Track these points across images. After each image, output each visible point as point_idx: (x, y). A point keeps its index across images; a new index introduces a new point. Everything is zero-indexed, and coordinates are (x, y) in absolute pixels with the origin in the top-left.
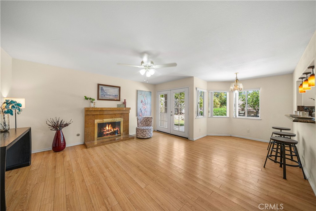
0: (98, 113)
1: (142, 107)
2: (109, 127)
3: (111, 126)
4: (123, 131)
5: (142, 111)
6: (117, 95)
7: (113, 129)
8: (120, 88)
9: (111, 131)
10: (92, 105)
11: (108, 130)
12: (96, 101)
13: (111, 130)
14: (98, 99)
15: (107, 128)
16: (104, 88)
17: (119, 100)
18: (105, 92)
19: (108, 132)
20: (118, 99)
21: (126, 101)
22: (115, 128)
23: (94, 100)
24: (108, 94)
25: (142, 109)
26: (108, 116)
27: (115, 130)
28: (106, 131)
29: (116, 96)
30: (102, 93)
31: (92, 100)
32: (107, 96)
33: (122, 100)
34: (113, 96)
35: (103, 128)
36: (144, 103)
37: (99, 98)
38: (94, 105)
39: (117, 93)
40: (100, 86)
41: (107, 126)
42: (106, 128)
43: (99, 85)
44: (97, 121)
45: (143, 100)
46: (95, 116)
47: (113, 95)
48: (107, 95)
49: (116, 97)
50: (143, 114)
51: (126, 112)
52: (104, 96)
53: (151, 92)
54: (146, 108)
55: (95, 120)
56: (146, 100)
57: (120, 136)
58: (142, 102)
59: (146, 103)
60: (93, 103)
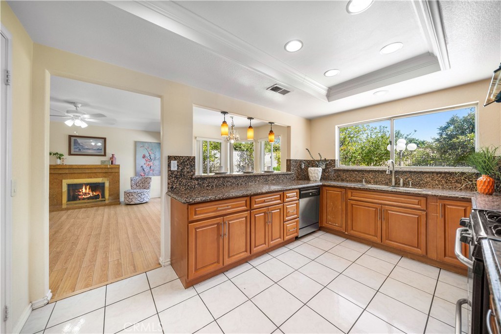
0: (67, 171)
1: (145, 164)
2: (86, 189)
3: (89, 189)
4: (110, 195)
5: (145, 170)
6: (101, 149)
7: (92, 192)
8: (105, 139)
9: (89, 196)
10: (59, 162)
11: (86, 193)
12: (66, 156)
13: (89, 194)
14: (70, 154)
15: (84, 190)
16: (80, 140)
17: (105, 155)
18: (81, 145)
20: (103, 154)
21: (115, 156)
22: (96, 192)
23: (62, 155)
24: (86, 147)
25: (145, 166)
26: (83, 175)
27: (95, 194)
28: (82, 194)
29: (98, 149)
30: (75, 147)
31: (60, 156)
32: (84, 151)
33: (109, 155)
34: (95, 150)
35: (78, 189)
36: (149, 158)
37: (72, 153)
38: (63, 161)
39: (101, 146)
40: (72, 138)
41: (84, 187)
42: (82, 191)
43: (70, 137)
44: (66, 182)
45: (147, 155)
46: (63, 175)
47: (94, 148)
48: (84, 149)
49: (99, 151)
50: (147, 173)
51: (114, 170)
52: (80, 150)
54: (152, 165)
55: (64, 181)
56: (151, 155)
57: (105, 201)
58: (144, 157)
59: (152, 158)
60: (60, 159)
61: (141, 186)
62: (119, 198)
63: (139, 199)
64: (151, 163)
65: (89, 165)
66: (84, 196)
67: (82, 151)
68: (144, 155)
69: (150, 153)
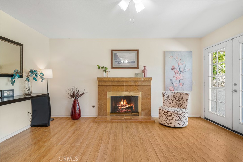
0: (110, 84)
1: (174, 77)
2: (124, 102)
3: (126, 102)
4: (142, 110)
5: (174, 84)
6: (135, 62)
7: (128, 104)
8: (137, 51)
9: (126, 107)
10: (105, 75)
11: (123, 105)
12: (109, 70)
13: (126, 106)
14: (112, 68)
15: (122, 103)
16: (119, 54)
17: (137, 68)
18: (120, 58)
19: (123, 107)
20: (136, 66)
21: (147, 68)
22: (130, 104)
23: (106, 69)
25: (174, 80)
26: (122, 88)
27: (130, 105)
28: (121, 106)
29: (132, 62)
30: (116, 61)
31: (105, 70)
32: (122, 64)
33: (141, 68)
34: (130, 63)
35: (118, 103)
36: (178, 70)
37: (113, 67)
38: (108, 74)
39: (135, 59)
40: (113, 52)
41: (122, 101)
42: (121, 103)
43: (112, 51)
44: (110, 94)
45: (176, 66)
46: (108, 87)
49: (133, 64)
50: (176, 88)
51: (146, 84)
52: (119, 63)
53: (192, 52)
54: (181, 78)
55: (108, 92)
56: (180, 66)
57: (138, 115)
58: (173, 69)
59: (181, 70)
60: (106, 72)
61: (174, 103)
62: (150, 114)
63: (179, 122)
64: (180, 76)
65: (126, 78)
66: (122, 107)
67: (120, 64)
68: (173, 66)
69: (180, 64)
